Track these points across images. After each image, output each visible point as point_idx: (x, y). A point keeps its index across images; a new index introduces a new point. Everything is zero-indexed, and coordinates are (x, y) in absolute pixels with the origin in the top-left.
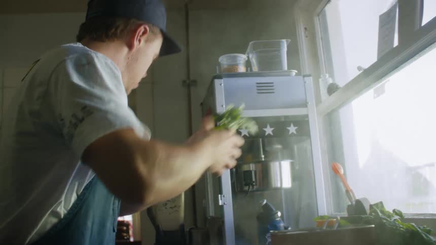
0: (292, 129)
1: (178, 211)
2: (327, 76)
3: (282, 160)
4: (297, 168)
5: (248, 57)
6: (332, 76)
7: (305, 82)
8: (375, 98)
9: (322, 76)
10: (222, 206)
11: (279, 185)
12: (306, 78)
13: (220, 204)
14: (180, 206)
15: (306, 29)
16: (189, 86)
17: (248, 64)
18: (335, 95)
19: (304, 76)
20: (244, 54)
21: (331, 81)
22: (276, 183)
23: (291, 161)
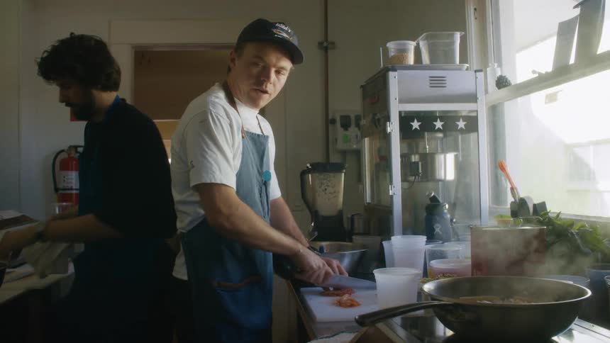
0: (461, 124)
1: (336, 197)
2: (496, 65)
3: (447, 153)
4: (460, 159)
5: (418, 44)
6: (500, 65)
7: (476, 78)
8: (546, 103)
9: (490, 65)
10: (392, 196)
11: (443, 178)
12: (478, 73)
13: (391, 194)
14: (339, 192)
15: (475, 9)
16: (326, 49)
17: (418, 51)
18: (504, 91)
19: (476, 71)
20: (414, 41)
21: (499, 74)
22: (440, 174)
23: (456, 153)
